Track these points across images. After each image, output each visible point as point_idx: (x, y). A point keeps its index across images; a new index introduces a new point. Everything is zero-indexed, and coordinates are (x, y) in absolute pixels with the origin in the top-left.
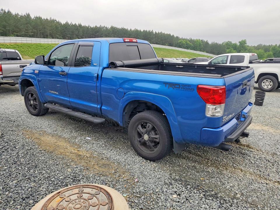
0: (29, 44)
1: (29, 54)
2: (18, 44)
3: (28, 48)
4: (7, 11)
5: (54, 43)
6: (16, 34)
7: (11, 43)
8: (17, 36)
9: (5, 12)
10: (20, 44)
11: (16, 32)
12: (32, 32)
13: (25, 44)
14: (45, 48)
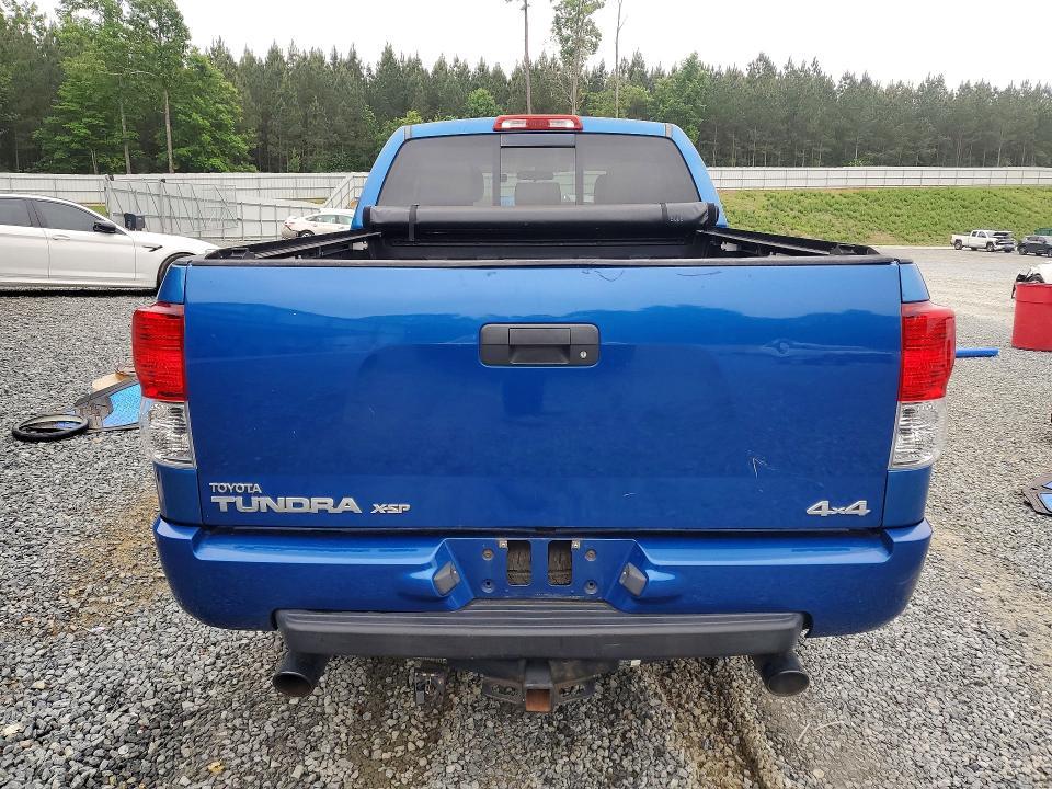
0: (909, 190)
1: (896, 226)
2: (868, 192)
3: (900, 205)
4: (859, 78)
5: (1018, 182)
6: (872, 155)
7: (847, 188)
8: (876, 162)
9: (853, 83)
10: (876, 191)
11: (874, 151)
12: (930, 147)
13: (894, 190)
14: (966, 203)
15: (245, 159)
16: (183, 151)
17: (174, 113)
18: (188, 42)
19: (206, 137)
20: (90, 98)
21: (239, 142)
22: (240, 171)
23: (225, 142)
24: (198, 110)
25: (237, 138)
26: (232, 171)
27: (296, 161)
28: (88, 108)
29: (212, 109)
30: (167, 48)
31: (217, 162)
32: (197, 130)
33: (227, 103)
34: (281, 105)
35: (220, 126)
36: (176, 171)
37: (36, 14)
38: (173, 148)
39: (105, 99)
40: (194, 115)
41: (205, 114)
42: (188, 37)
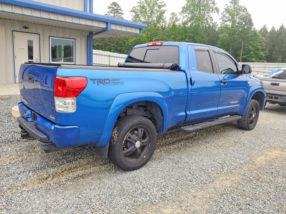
15: (263, 59)
16: (245, 56)
17: (244, 46)
18: (252, 27)
19: (252, 53)
20: (224, 44)
21: (262, 54)
22: (261, 62)
23: (258, 54)
24: (251, 45)
25: (262, 53)
26: (258, 62)
27: (280, 59)
28: (223, 46)
29: (256, 45)
30: (246, 29)
31: (254, 59)
32: (250, 51)
33: (261, 43)
34: (279, 43)
35: (257, 49)
36: (242, 62)
37: (216, 24)
38: (242, 55)
39: (227, 44)
40: (250, 47)
41: (253, 46)
42: (253, 26)
